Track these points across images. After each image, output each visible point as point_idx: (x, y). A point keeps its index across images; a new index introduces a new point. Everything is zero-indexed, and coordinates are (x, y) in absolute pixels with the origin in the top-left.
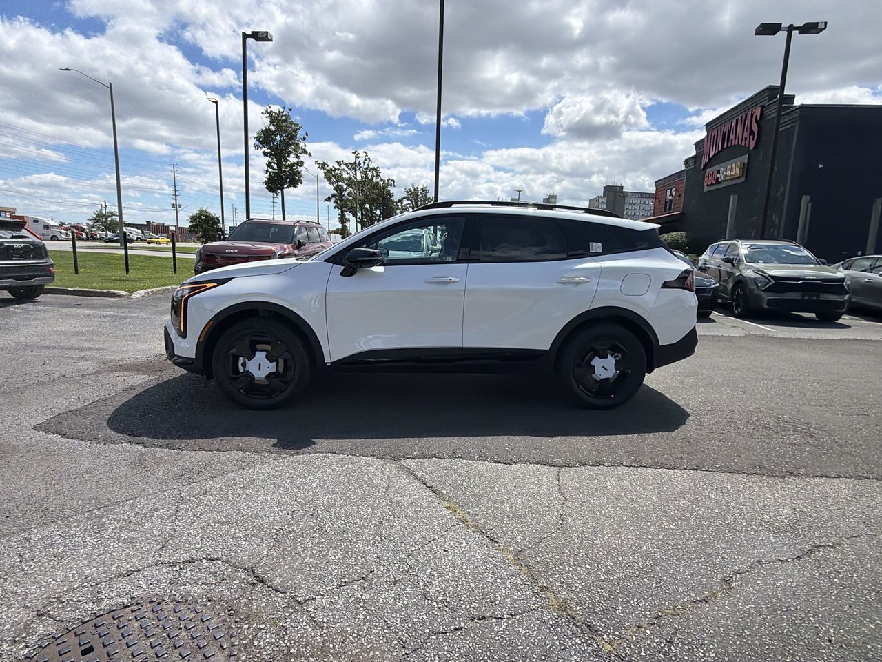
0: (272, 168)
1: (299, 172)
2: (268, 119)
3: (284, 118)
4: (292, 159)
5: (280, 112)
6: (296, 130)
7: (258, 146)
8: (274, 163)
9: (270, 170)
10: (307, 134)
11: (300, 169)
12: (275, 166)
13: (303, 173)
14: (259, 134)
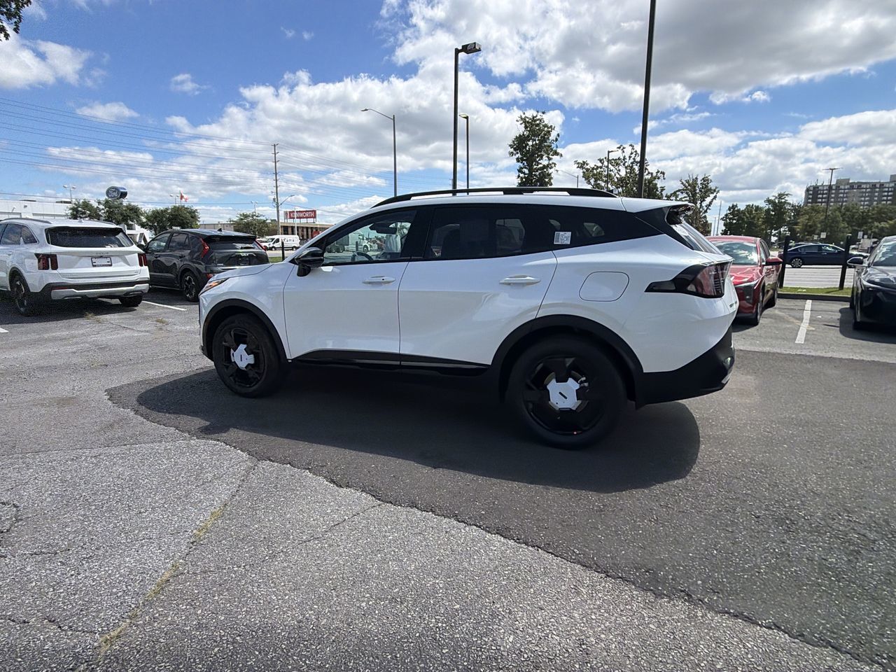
0: (524, 173)
1: (549, 175)
2: (523, 125)
3: (538, 122)
4: (544, 162)
5: (534, 117)
6: (549, 132)
7: (512, 153)
8: (526, 168)
9: (522, 175)
10: (558, 135)
11: (550, 171)
12: (527, 171)
13: (552, 175)
14: (513, 141)
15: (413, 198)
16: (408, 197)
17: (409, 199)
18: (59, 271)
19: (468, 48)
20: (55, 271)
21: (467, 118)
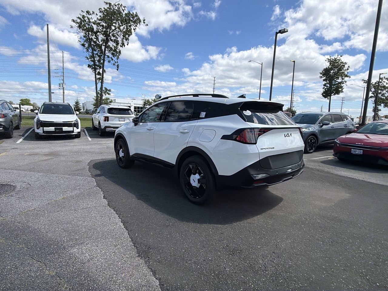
0: (327, 86)
1: (342, 87)
2: (329, 63)
3: (337, 61)
4: (340, 80)
5: (335, 59)
6: (344, 66)
7: (321, 77)
8: (328, 84)
9: (326, 87)
10: (349, 67)
11: (342, 85)
12: (328, 85)
13: (344, 87)
14: (323, 71)
15: (169, 98)
16: (167, 98)
17: (168, 99)
18: (109, 122)
19: (281, 31)
20: (108, 122)
21: (294, 62)
